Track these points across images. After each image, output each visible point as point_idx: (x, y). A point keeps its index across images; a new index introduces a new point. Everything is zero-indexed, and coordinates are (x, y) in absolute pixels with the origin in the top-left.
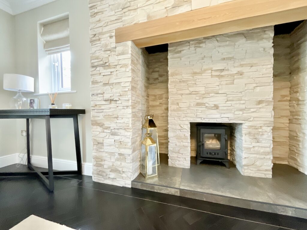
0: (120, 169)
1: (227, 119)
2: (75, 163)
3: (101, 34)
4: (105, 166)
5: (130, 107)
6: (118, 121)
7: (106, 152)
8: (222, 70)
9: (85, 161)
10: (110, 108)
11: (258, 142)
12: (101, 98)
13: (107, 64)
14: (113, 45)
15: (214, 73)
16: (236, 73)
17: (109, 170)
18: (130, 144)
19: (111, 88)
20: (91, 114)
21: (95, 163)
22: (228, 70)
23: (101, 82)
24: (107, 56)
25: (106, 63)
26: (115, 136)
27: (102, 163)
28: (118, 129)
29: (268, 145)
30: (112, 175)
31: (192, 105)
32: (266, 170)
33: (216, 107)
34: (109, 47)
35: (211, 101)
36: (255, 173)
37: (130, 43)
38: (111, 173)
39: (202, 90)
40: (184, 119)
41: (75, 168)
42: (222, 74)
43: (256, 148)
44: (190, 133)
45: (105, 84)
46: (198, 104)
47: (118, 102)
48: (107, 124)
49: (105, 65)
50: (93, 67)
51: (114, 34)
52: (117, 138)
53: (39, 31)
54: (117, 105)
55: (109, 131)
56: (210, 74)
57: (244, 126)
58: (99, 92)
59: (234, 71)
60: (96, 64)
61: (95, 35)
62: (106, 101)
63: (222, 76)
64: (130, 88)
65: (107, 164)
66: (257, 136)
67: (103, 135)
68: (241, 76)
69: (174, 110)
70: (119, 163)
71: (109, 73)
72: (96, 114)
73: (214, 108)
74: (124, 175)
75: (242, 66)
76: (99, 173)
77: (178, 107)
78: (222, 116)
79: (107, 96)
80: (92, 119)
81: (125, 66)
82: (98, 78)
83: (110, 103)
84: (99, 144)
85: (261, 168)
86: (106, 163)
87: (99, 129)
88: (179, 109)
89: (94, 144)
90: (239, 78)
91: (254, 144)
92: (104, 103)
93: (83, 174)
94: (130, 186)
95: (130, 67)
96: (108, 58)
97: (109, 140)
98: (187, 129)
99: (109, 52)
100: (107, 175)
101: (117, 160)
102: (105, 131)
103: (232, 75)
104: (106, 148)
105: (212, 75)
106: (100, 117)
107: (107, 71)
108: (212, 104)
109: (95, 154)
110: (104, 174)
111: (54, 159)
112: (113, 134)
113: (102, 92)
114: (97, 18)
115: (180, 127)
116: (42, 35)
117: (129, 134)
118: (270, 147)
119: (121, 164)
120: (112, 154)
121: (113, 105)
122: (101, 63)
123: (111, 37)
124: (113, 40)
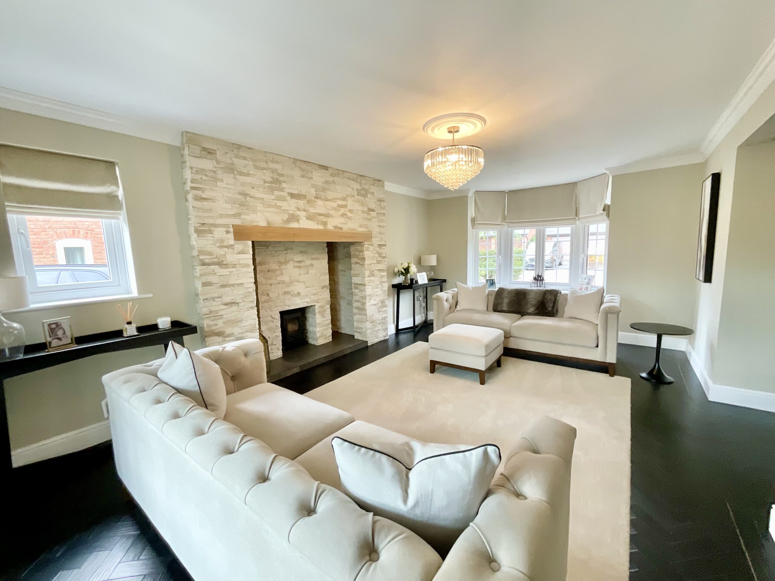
1: (306, 303)
3: (215, 226)
5: (255, 308)
6: (242, 325)
10: (231, 312)
11: (324, 317)
12: (220, 303)
13: (224, 263)
14: (232, 241)
15: (296, 264)
16: (309, 265)
19: (231, 289)
22: (304, 261)
23: (217, 283)
24: (224, 253)
25: (222, 261)
28: (244, 333)
31: (281, 294)
32: (329, 336)
33: (299, 294)
34: (226, 244)
35: (294, 289)
36: (324, 340)
37: (249, 243)
40: (275, 309)
42: (301, 265)
43: (324, 322)
44: (280, 322)
45: (223, 286)
46: (285, 293)
47: (240, 304)
48: (228, 331)
49: (221, 264)
50: (203, 265)
51: (231, 230)
54: (240, 307)
55: (233, 338)
56: (293, 265)
57: (316, 307)
58: (215, 295)
59: (308, 263)
60: (206, 261)
61: (204, 224)
62: (225, 304)
63: (301, 267)
64: (253, 288)
66: (323, 313)
71: (229, 273)
72: (212, 323)
73: (297, 295)
77: (268, 297)
78: (303, 301)
79: (227, 299)
82: (213, 279)
83: (231, 307)
87: (218, 339)
88: (269, 300)
90: (311, 269)
91: (322, 319)
92: (224, 307)
95: (252, 267)
96: (224, 256)
98: (278, 318)
99: (225, 249)
105: (294, 266)
106: (219, 325)
107: (225, 271)
108: (295, 292)
113: (219, 295)
115: (271, 318)
118: (330, 319)
121: (235, 308)
122: (216, 261)
123: (228, 232)
124: (231, 236)
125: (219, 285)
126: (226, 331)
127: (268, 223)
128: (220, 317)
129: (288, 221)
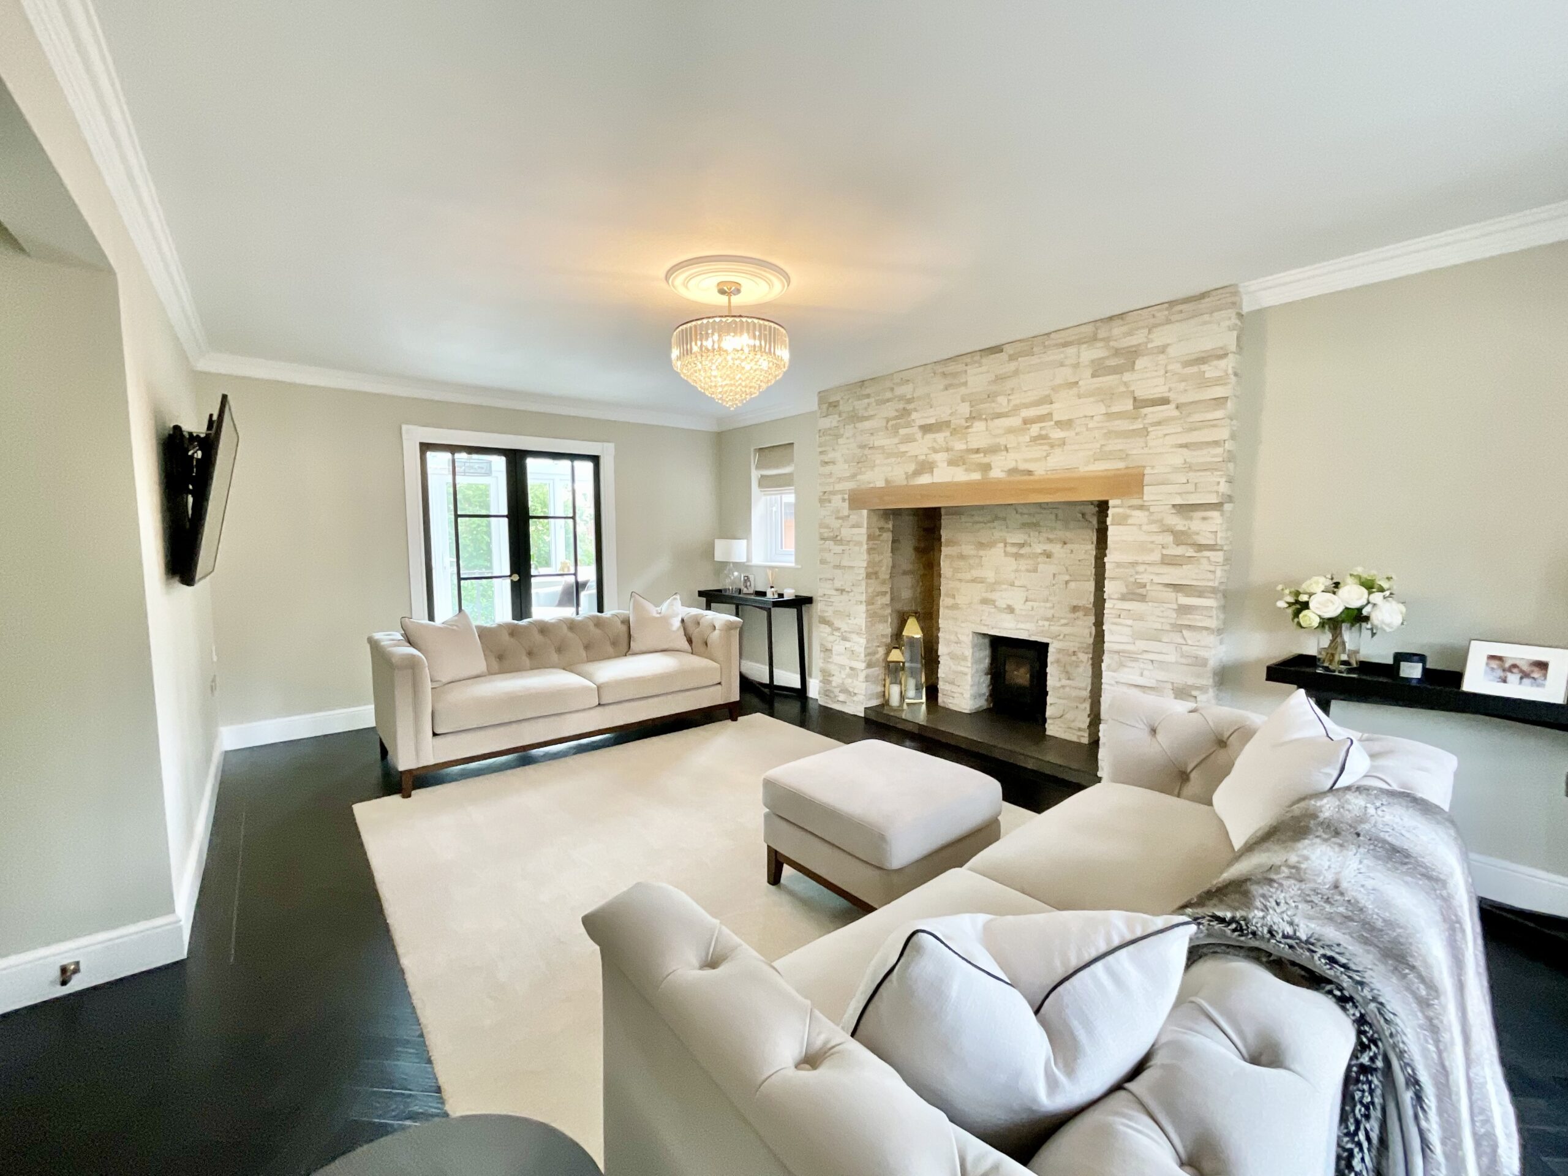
0: (851, 690)
1: (1026, 632)
2: (798, 677)
3: (834, 493)
4: (834, 684)
5: (864, 604)
6: (849, 621)
7: (836, 664)
8: (1022, 545)
9: (810, 676)
10: (841, 602)
11: (1069, 679)
12: (832, 586)
13: (839, 538)
14: (846, 512)
15: (1010, 549)
16: (1041, 554)
17: (838, 689)
18: (863, 655)
19: (842, 572)
20: (818, 607)
21: (821, 678)
22: (1029, 545)
23: (831, 562)
24: (839, 525)
25: (837, 536)
26: (847, 643)
27: (830, 679)
28: (850, 632)
29: (1083, 685)
30: (842, 697)
32: (1080, 730)
33: (1010, 610)
34: (841, 515)
35: (1003, 597)
36: (1065, 732)
37: (865, 512)
38: (840, 694)
39: (990, 575)
40: (963, 625)
41: (797, 685)
42: (1022, 551)
43: (1067, 689)
45: (838, 567)
46: (985, 601)
47: (850, 594)
48: (837, 623)
49: (836, 539)
50: (822, 539)
51: (846, 496)
52: (848, 645)
53: (754, 459)
54: (849, 598)
55: (839, 635)
56: (1003, 551)
57: (1051, 648)
58: (829, 576)
59: (1039, 549)
60: (826, 535)
61: (825, 492)
62: (836, 590)
63: (1022, 556)
64: (864, 576)
65: (836, 681)
66: (1069, 668)
67: (831, 638)
68: (1048, 560)
69: (947, 607)
70: (850, 680)
71: (841, 552)
72: (825, 606)
73: (1005, 611)
74: (855, 698)
75: (1050, 540)
76: (827, 693)
78: (1018, 627)
79: (837, 584)
80: (819, 614)
81: (859, 544)
82: (828, 557)
83: (842, 594)
84: (827, 651)
85: (1072, 725)
86: (834, 678)
87: (828, 629)
88: (955, 607)
89: (821, 651)
90: (1045, 563)
91: (1064, 682)
92: (835, 593)
93: (808, 695)
94: (862, 715)
95: (865, 547)
96: (839, 529)
97: (838, 647)
98: (967, 642)
99: (840, 521)
100: (836, 696)
101: (849, 676)
102: (835, 633)
103: (1035, 556)
104: (836, 659)
105: (1005, 553)
106: (829, 614)
107: (838, 549)
108: (1002, 604)
109: (821, 665)
110: (832, 695)
111: (775, 671)
112: (845, 639)
113: (831, 577)
114: (827, 469)
115: (956, 638)
116: (757, 468)
117: (863, 641)
118: (1086, 689)
119: (853, 682)
120: (842, 667)
121: (845, 597)
122: (831, 534)
123: (844, 500)
124: (846, 504)
125: (832, 564)
126: (835, 623)
127: (887, 481)
128: (830, 604)
129: (917, 473)
